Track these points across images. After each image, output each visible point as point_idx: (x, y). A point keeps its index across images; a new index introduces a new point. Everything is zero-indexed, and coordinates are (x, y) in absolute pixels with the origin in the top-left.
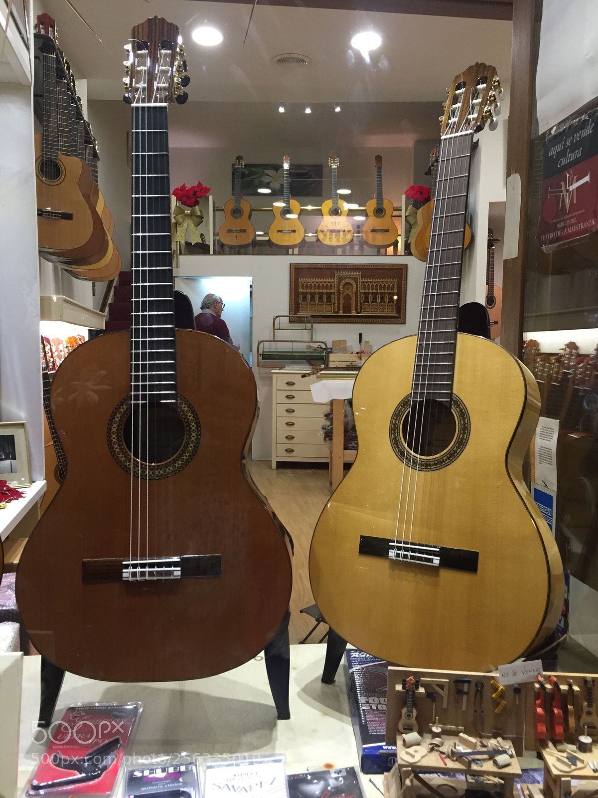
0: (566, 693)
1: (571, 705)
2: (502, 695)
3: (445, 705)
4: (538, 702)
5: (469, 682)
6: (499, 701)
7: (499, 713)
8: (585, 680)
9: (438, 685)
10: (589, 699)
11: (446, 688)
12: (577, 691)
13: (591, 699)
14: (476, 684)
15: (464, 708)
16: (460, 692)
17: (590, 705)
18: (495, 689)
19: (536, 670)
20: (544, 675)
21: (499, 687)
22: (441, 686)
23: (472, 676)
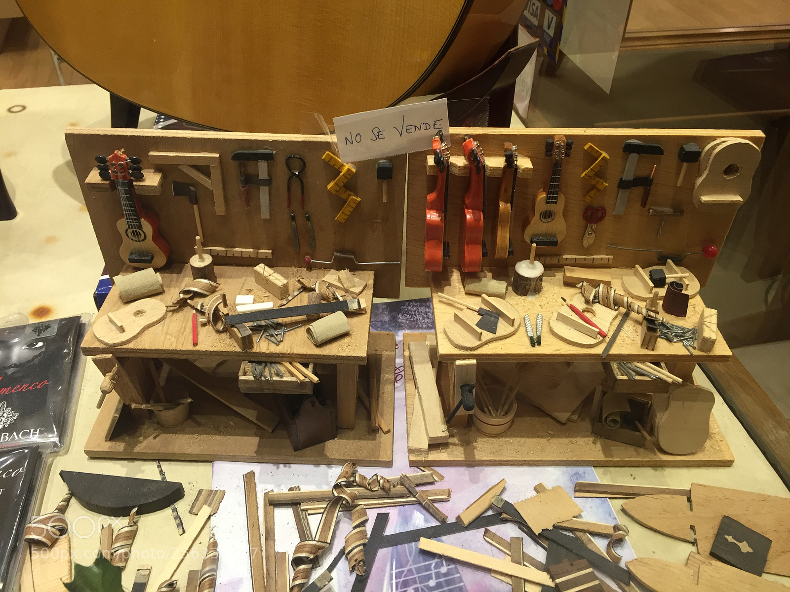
0: (499, 174)
1: (506, 202)
2: (351, 184)
3: (220, 209)
4: (431, 197)
5: (268, 157)
6: (344, 196)
7: (343, 221)
8: (548, 143)
9: (196, 167)
10: (551, 187)
11: (216, 173)
12: (526, 170)
13: (557, 187)
14: (288, 161)
15: (265, 214)
16: (250, 181)
17: (551, 199)
18: (333, 170)
19: (432, 123)
20: (452, 135)
21: (343, 165)
22: (203, 168)
23: (274, 142)
